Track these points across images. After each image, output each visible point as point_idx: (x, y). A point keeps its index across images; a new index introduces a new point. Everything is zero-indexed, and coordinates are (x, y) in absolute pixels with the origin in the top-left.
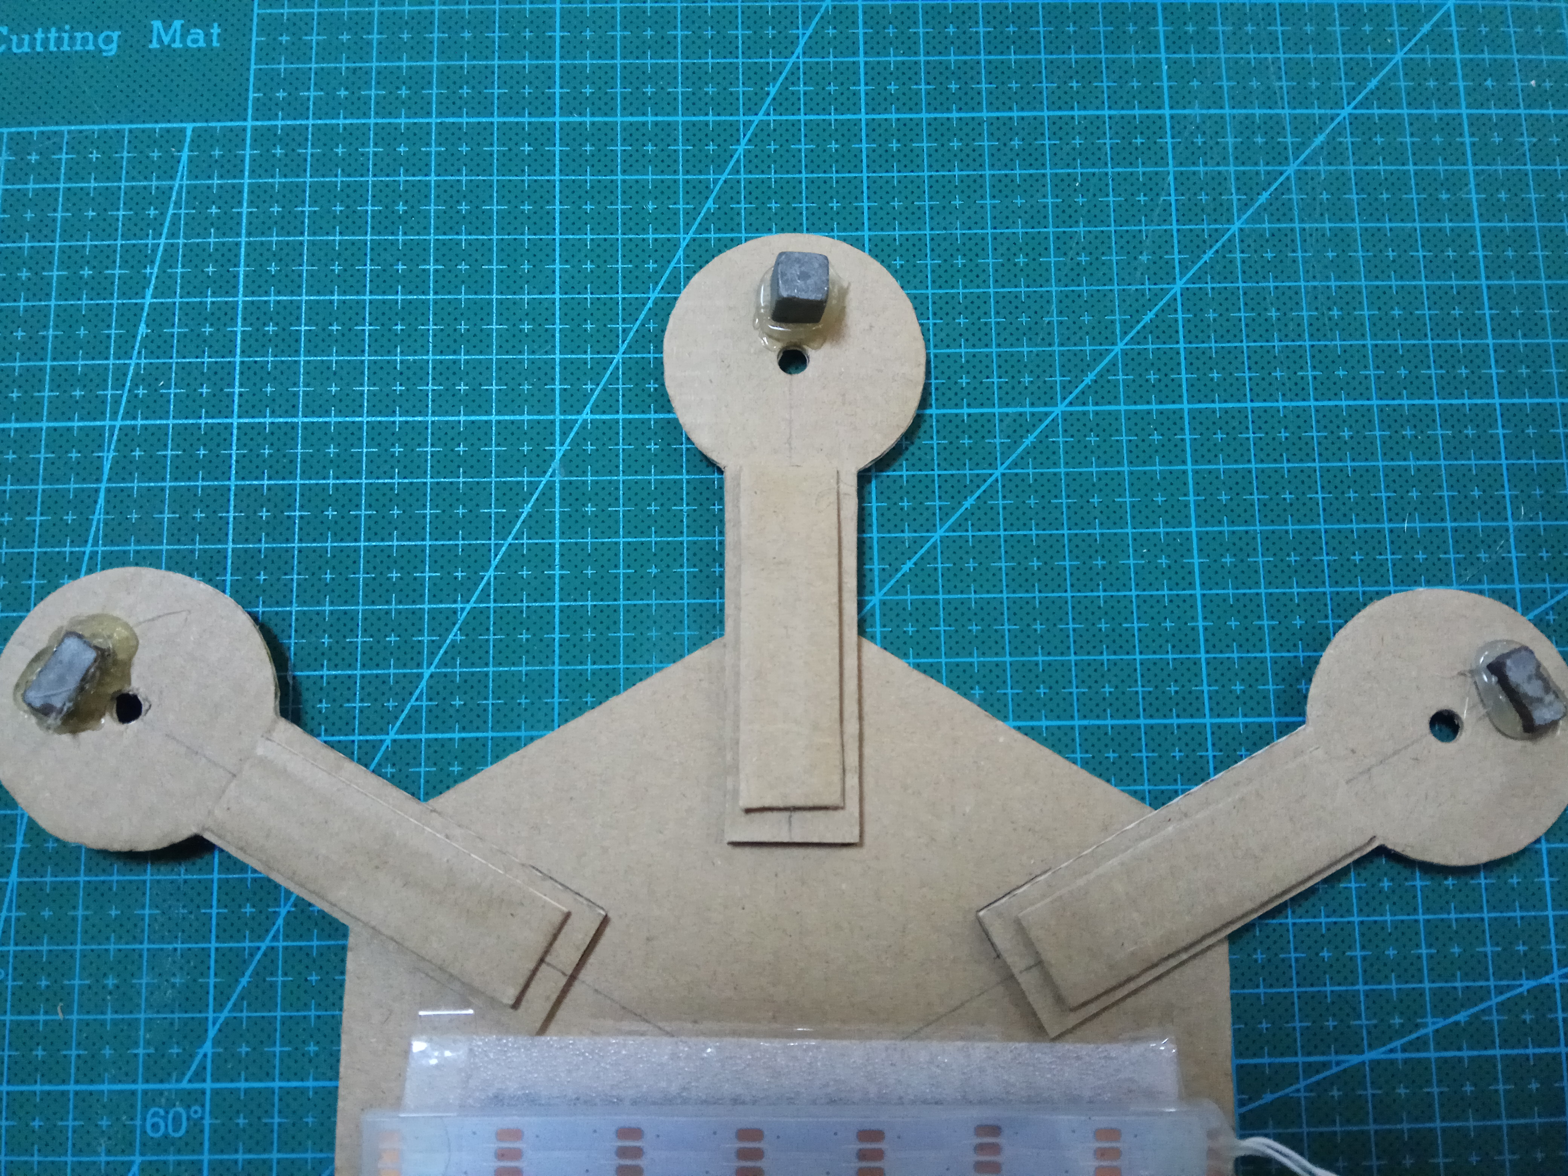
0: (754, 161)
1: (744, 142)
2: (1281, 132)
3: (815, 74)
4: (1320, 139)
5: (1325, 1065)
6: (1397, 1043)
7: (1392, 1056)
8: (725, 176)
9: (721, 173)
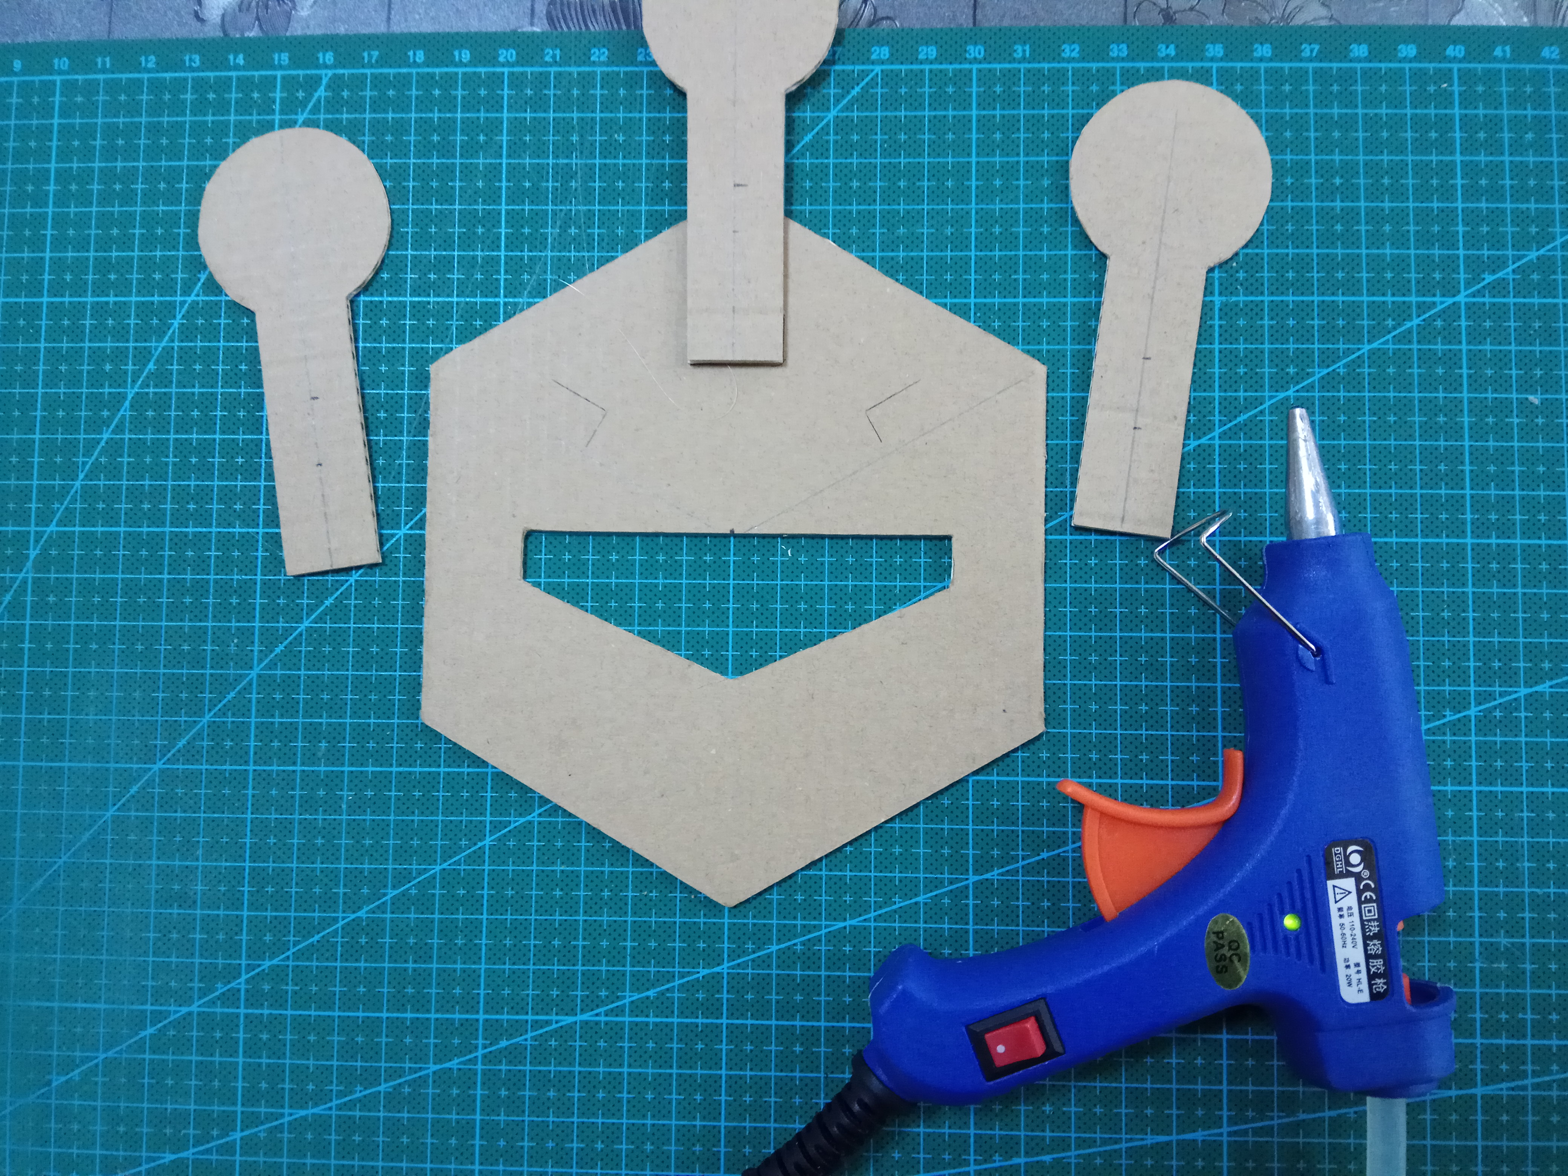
5: (548, 1023)
6: (602, 1010)
7: (597, 1018)
8: (163, 344)
9: (161, 341)
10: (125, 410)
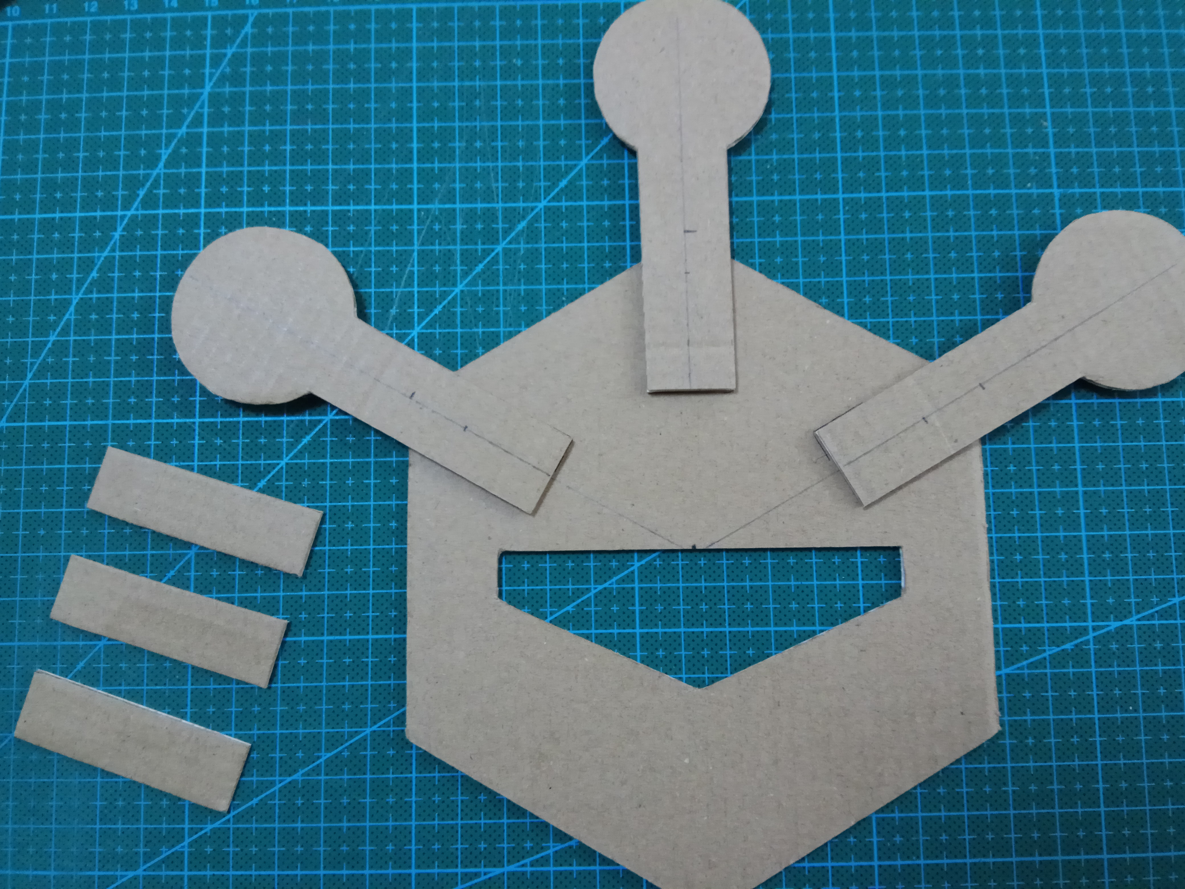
0: (127, 243)
1: (120, 229)
2: (495, 220)
3: (172, 181)
4: (523, 224)
8: (106, 254)
9: (103, 252)
10: (70, 314)
